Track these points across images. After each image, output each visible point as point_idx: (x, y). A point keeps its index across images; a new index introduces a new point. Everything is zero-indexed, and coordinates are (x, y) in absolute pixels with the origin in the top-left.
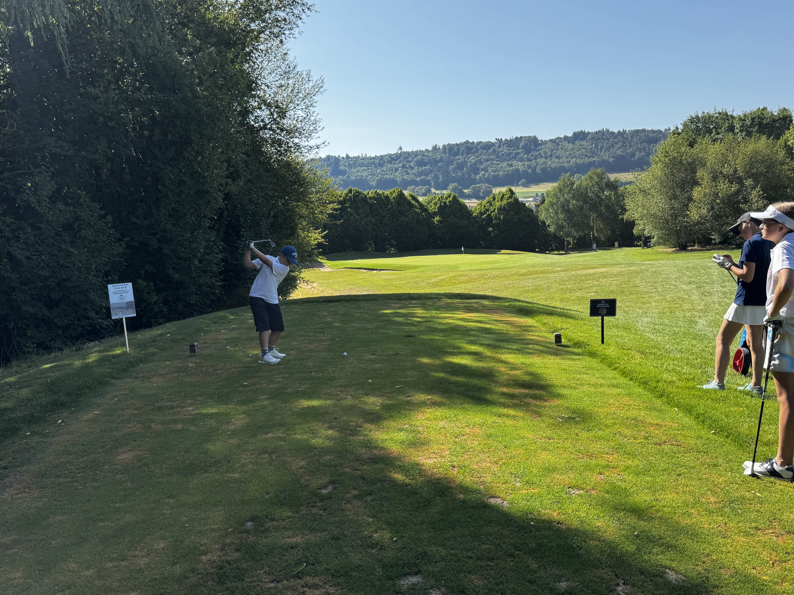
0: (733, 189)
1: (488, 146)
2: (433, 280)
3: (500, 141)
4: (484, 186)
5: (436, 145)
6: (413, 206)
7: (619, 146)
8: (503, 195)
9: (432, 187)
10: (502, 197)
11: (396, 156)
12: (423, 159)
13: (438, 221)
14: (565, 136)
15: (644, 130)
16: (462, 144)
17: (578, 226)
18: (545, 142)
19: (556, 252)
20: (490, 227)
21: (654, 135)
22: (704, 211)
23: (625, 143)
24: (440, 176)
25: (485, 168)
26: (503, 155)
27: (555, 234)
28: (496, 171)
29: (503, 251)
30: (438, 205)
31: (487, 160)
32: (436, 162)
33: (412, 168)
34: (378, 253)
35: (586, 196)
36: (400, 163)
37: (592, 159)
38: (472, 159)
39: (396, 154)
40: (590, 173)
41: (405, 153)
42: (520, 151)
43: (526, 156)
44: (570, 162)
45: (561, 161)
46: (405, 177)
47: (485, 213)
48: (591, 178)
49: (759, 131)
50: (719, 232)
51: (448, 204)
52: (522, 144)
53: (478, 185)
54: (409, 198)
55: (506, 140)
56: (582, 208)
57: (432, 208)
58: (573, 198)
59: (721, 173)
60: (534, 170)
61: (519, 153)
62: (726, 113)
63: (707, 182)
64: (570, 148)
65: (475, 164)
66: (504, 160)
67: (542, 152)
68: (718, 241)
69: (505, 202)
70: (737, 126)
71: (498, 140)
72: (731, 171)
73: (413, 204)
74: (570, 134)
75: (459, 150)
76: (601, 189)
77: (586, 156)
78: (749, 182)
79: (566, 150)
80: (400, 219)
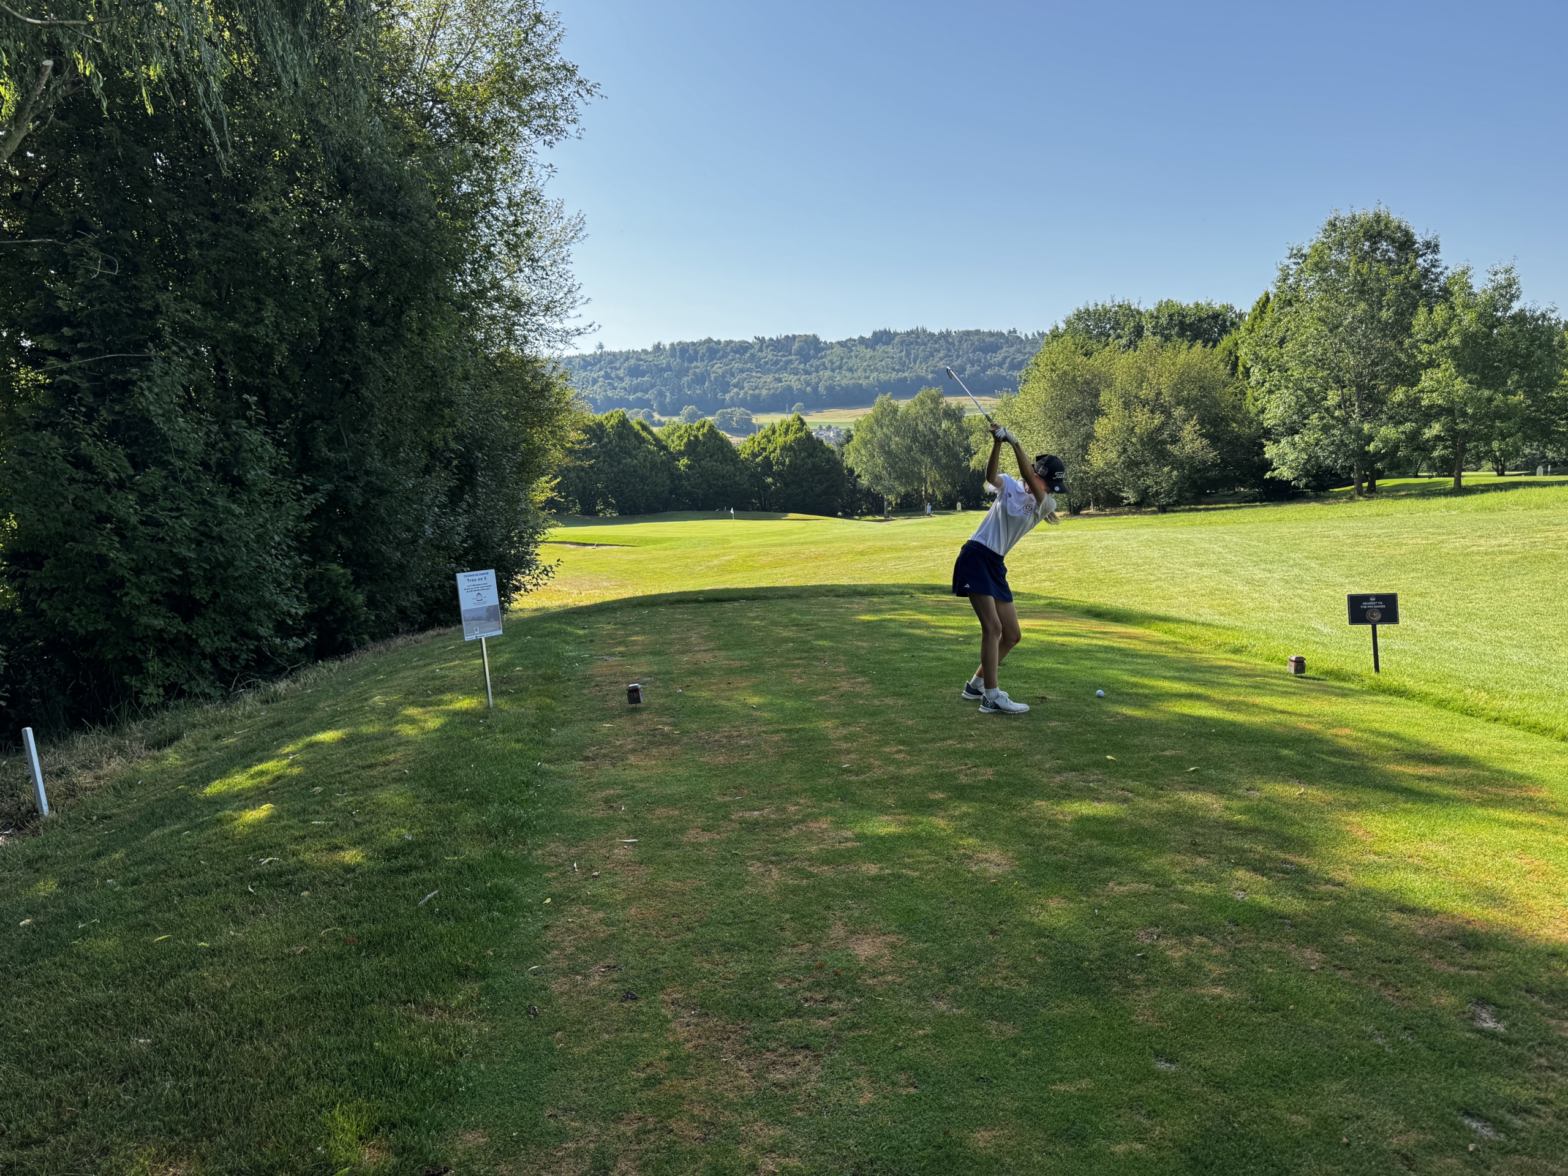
0: (1156, 421)
1: (742, 348)
2: (716, 562)
3: (762, 341)
4: (738, 412)
5: (659, 344)
6: (643, 440)
7: (941, 354)
8: (788, 426)
9: (654, 411)
10: (787, 430)
11: (594, 358)
12: (639, 365)
13: (687, 466)
14: (861, 337)
15: (978, 332)
16: (701, 343)
17: (904, 476)
18: (831, 346)
19: (870, 518)
20: (769, 476)
21: (993, 339)
22: (1114, 455)
23: (949, 351)
24: (668, 394)
25: (738, 382)
26: (766, 363)
27: (869, 489)
28: (756, 388)
29: (792, 515)
30: (685, 440)
31: (742, 371)
32: (661, 370)
33: (621, 379)
34: (588, 518)
35: (916, 431)
36: (601, 370)
37: (901, 375)
38: (718, 368)
39: (594, 356)
40: (920, 395)
41: (609, 354)
42: (793, 357)
43: (802, 366)
44: (868, 378)
45: (855, 375)
46: (610, 393)
47: (761, 454)
48: (922, 403)
49: (1181, 334)
50: (1135, 487)
51: (701, 438)
52: (795, 347)
53: (729, 410)
54: (637, 427)
55: (771, 339)
56: (910, 449)
57: (676, 444)
58: (897, 433)
59: (1136, 397)
60: (815, 389)
61: (791, 360)
62: (1130, 308)
63: (1117, 410)
64: (868, 356)
65: (723, 376)
66: (769, 371)
67: (826, 360)
68: (1132, 500)
69: (791, 437)
70: (1148, 326)
71: (758, 339)
72: (1152, 395)
73: (643, 438)
74: (868, 335)
75: (696, 352)
76: (937, 420)
77: (893, 369)
78: (1179, 412)
79: (863, 359)
80: (624, 461)
